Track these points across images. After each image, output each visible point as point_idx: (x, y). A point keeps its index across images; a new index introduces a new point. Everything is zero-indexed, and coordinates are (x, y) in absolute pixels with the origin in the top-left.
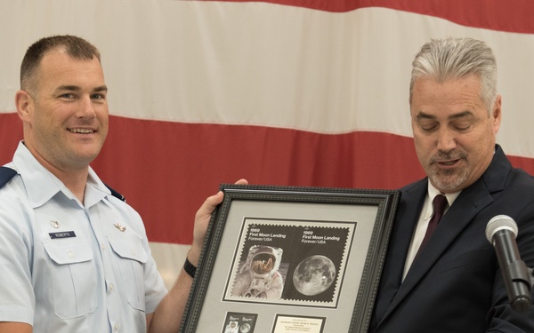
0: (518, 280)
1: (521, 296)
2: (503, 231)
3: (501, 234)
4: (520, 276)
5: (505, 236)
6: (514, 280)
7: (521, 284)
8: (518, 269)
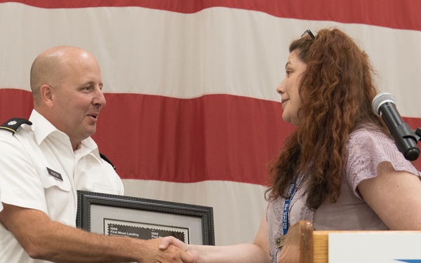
0: (407, 137)
1: (412, 148)
2: (387, 103)
3: (385, 106)
4: (408, 134)
5: (389, 107)
6: (404, 137)
7: (410, 140)
8: (405, 129)
